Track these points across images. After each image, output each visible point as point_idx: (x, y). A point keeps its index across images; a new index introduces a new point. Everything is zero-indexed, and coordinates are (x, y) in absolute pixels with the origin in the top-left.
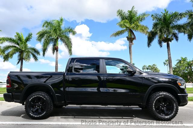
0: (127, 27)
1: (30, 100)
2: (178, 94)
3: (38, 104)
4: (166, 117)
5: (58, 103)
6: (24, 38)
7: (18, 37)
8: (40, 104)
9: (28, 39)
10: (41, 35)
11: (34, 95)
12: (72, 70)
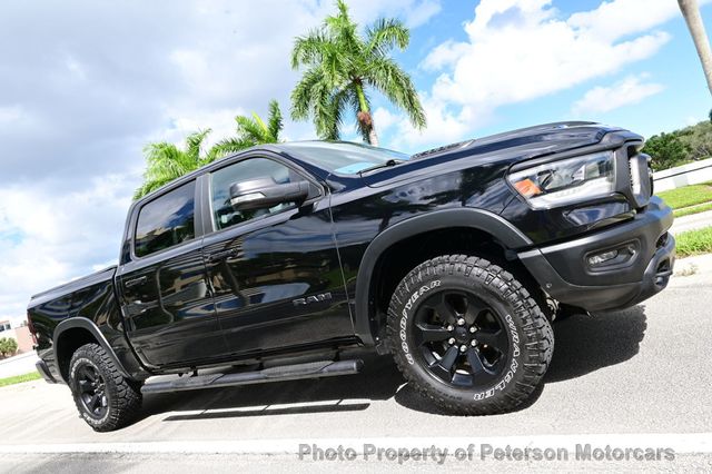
6: (264, 125)
7: (247, 130)
9: (276, 126)
10: (304, 96)
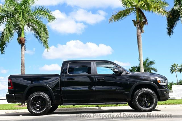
0: (133, 6)
1: (31, 99)
2: (157, 90)
3: (38, 102)
4: (147, 109)
5: (56, 101)
8: (40, 102)
11: (34, 94)
12: (67, 72)
